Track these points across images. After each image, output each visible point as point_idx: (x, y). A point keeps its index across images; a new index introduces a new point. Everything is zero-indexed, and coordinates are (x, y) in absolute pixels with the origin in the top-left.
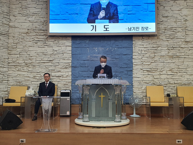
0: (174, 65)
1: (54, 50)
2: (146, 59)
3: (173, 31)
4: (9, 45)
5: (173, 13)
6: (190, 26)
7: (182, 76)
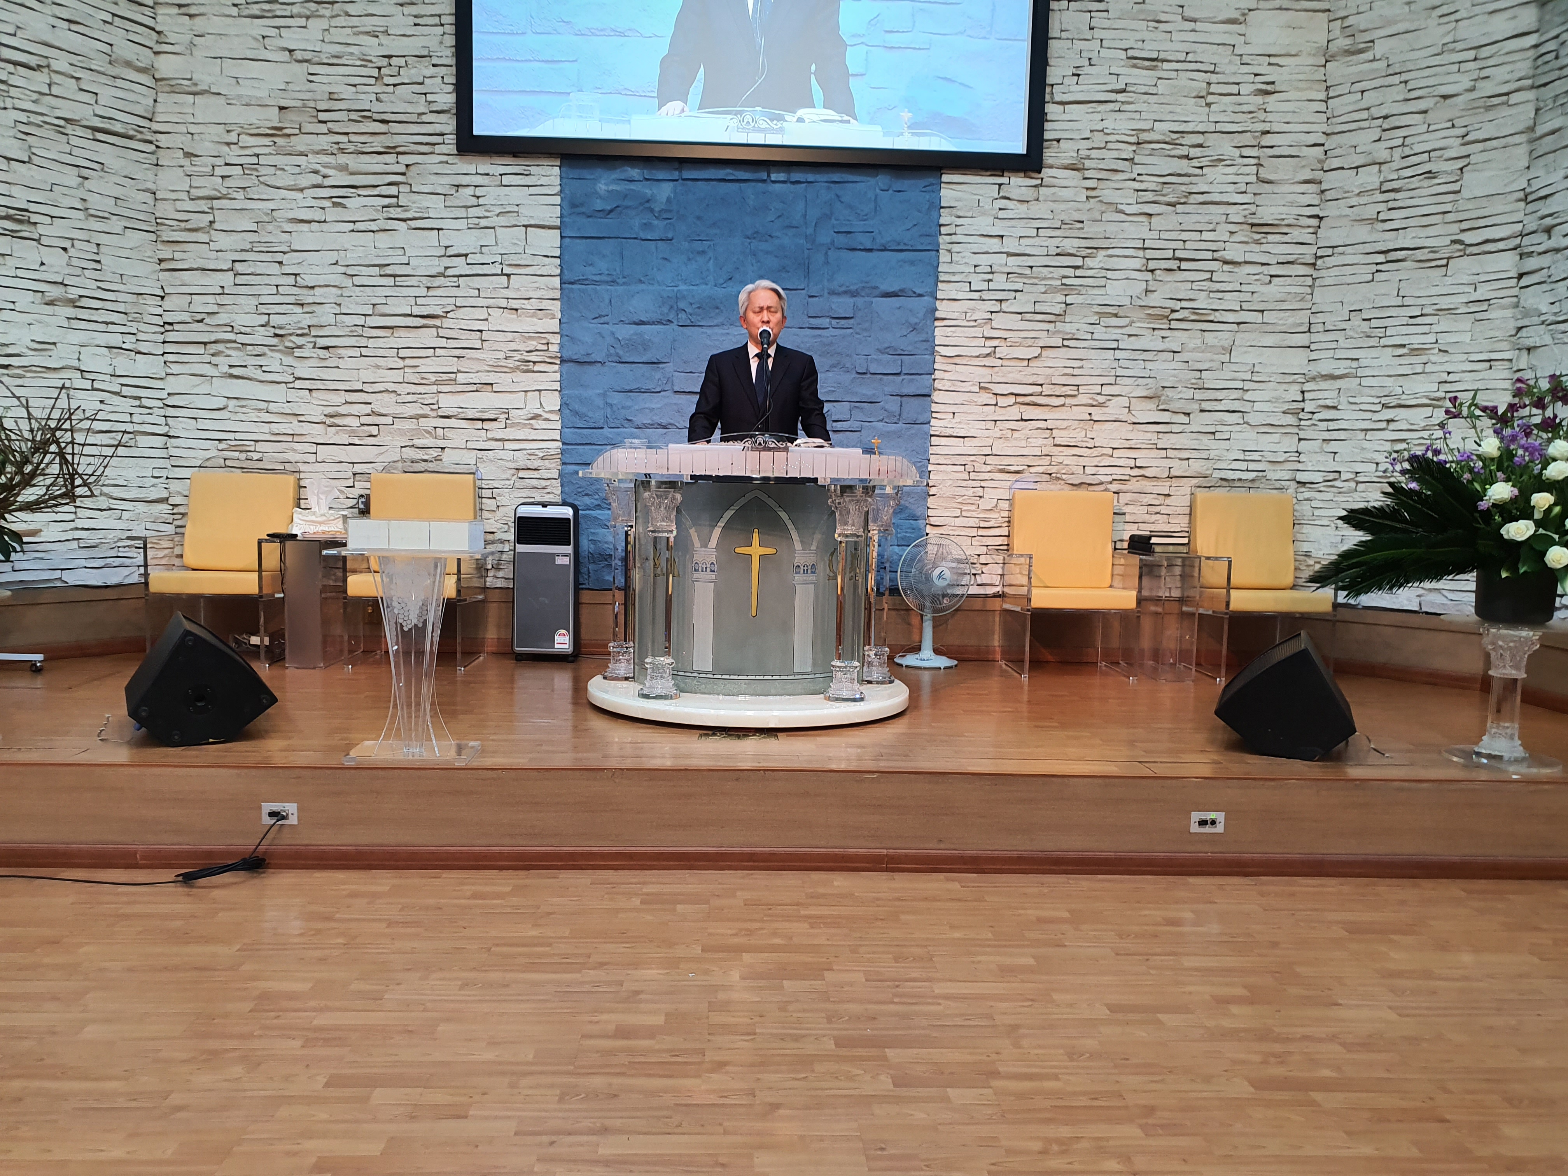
0: (1174, 365)
1: (450, 252)
2: (1014, 322)
3: (1187, 157)
4: (165, 210)
5: (1193, 37)
6: (1286, 128)
7: (1218, 436)
